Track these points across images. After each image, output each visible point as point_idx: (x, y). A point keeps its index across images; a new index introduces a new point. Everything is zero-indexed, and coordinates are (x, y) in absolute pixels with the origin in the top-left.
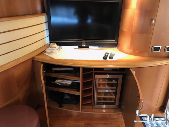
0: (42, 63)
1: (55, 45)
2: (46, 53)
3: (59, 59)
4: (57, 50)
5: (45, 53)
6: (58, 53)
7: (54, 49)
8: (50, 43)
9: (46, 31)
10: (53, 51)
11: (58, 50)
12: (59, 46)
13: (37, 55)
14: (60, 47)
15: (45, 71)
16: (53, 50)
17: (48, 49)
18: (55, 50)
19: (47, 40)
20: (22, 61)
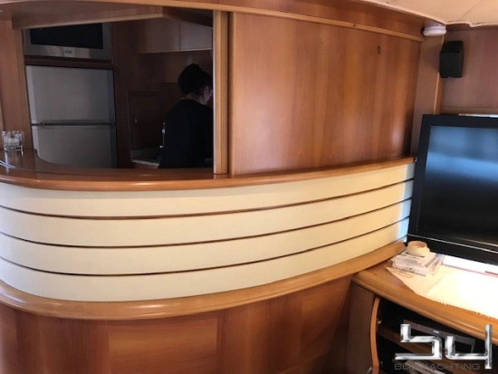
0: (376, 296)
1: (424, 251)
2: (391, 266)
3: (430, 301)
4: (427, 266)
5: (389, 269)
6: (429, 276)
7: (420, 260)
8: (410, 239)
9: (402, 204)
10: (415, 268)
11: (431, 266)
12: (434, 254)
13: (366, 269)
14: (436, 256)
15: (380, 322)
16: (415, 262)
17: (399, 256)
18: (420, 265)
19: (402, 230)
20: (327, 280)
